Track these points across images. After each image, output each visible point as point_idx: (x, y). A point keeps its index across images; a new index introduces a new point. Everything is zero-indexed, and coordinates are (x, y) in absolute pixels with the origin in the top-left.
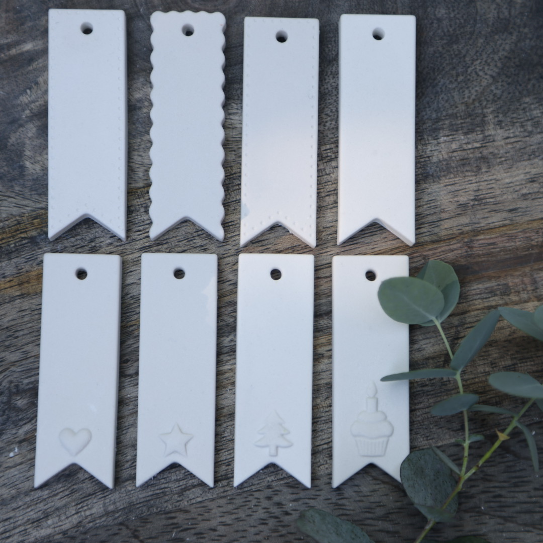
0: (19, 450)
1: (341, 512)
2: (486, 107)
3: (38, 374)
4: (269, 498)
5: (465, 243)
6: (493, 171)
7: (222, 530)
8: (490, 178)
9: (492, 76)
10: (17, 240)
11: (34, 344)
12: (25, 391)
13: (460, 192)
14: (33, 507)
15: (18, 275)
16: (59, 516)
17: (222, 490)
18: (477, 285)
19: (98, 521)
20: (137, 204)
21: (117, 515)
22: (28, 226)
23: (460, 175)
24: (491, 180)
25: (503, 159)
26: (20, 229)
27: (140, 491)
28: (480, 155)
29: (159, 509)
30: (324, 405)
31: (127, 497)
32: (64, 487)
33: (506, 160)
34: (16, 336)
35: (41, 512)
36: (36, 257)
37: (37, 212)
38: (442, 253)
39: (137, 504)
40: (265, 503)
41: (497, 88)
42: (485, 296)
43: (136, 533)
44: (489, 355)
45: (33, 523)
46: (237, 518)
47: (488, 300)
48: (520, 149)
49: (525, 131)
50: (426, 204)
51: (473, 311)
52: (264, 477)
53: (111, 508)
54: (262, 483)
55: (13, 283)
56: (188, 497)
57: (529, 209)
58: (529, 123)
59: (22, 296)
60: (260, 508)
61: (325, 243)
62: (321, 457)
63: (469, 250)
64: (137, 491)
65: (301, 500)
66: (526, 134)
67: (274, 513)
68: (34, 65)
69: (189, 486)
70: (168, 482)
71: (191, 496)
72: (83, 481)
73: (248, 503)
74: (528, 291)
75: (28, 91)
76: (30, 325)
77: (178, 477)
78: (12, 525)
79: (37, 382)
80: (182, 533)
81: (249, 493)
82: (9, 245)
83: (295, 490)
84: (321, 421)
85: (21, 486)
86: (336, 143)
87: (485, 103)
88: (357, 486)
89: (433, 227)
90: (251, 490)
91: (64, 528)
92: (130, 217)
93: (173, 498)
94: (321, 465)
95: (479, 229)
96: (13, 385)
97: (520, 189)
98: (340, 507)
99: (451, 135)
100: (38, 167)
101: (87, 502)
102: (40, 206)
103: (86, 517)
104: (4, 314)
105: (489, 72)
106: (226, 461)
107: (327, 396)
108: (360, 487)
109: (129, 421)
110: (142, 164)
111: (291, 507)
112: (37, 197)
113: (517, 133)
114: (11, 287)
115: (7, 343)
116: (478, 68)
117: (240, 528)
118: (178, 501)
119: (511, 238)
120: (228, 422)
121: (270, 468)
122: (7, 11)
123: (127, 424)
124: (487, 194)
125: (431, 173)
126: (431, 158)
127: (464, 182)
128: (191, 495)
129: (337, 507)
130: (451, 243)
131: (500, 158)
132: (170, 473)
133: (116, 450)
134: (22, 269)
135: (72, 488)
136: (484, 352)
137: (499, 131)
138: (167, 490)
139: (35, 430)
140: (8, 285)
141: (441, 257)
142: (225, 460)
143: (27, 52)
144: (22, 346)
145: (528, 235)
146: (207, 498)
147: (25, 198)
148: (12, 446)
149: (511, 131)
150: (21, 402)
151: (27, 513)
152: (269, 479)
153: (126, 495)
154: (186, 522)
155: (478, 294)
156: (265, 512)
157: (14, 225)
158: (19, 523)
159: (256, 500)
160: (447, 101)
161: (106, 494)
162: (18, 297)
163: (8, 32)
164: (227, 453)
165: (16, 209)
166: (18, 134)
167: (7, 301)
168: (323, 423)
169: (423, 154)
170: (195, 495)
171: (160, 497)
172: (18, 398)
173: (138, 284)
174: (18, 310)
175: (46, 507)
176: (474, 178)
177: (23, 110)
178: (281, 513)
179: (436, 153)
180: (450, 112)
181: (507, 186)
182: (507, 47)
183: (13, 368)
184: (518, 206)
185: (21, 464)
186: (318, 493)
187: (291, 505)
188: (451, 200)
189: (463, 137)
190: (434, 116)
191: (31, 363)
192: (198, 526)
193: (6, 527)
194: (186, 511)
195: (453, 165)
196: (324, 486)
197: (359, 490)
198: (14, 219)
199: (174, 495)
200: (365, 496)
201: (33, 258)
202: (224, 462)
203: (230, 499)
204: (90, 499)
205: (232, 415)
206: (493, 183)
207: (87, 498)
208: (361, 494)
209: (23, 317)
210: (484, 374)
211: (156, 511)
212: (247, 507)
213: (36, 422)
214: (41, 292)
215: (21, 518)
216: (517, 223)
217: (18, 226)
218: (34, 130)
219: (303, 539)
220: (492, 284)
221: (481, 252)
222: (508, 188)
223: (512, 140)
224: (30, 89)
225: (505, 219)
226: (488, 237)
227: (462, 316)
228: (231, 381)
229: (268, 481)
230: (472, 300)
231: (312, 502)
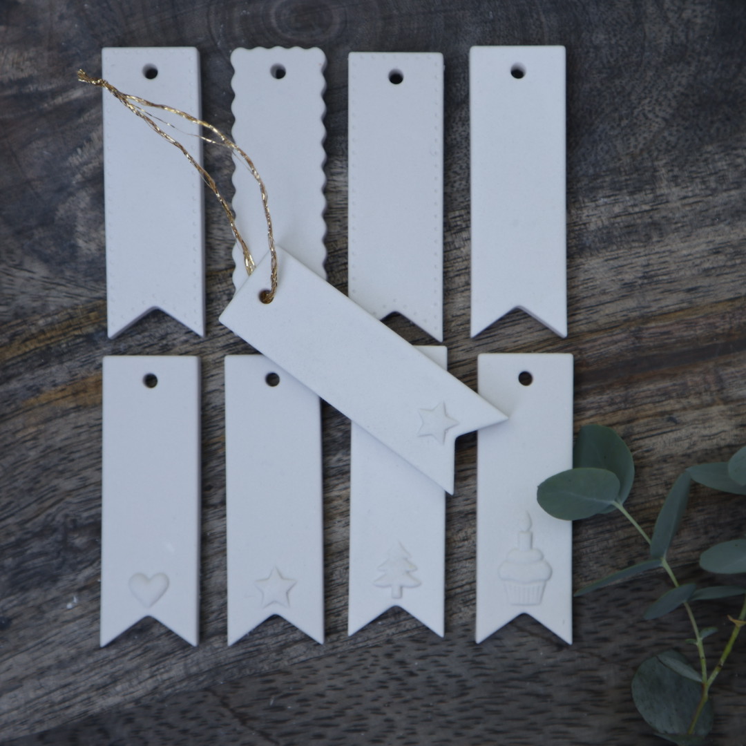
0: (79, 599)
1: (479, 671)
2: (657, 159)
3: (100, 505)
4: (389, 655)
5: (631, 332)
6: (667, 241)
7: (331, 695)
8: (663, 249)
9: (664, 119)
10: (70, 339)
11: (94, 468)
12: (84, 527)
13: (625, 268)
14: (97, 671)
15: (72, 382)
16: (130, 681)
17: (330, 646)
18: (647, 385)
19: (178, 687)
20: (218, 290)
21: (201, 679)
22: (83, 320)
23: (625, 246)
24: (664, 252)
25: (679, 225)
26: (72, 324)
28: (650, 220)
29: (253, 671)
30: (456, 539)
31: (213, 657)
32: (135, 645)
33: (683, 226)
34: (71, 458)
35: (107, 676)
36: (93, 360)
37: (94, 303)
38: (602, 346)
39: (226, 665)
40: (384, 662)
41: (671, 135)
42: (657, 399)
43: (225, 701)
44: (663, 474)
45: (98, 689)
46: (350, 681)
47: (661, 404)
48: (701, 212)
49: (707, 188)
50: (582, 284)
51: (643, 418)
52: (382, 629)
53: (194, 670)
54: (381, 637)
55: (66, 393)
56: (289, 656)
57: (712, 288)
58: (713, 178)
59: (77, 409)
60: (378, 668)
61: (455, 336)
62: (454, 603)
63: (636, 341)
65: (429, 658)
66: (709, 192)
67: (395, 674)
68: (86, 117)
69: (290, 642)
70: (264, 637)
71: (293, 654)
72: (158, 638)
73: (363, 662)
74: (712, 393)
75: (79, 150)
76: (88, 445)
77: (276, 631)
78: (72, 693)
79: (100, 515)
80: (282, 700)
81: (364, 650)
82: (60, 346)
83: (421, 645)
84: (453, 559)
85: (83, 643)
86: (467, 208)
87: (655, 154)
88: (501, 639)
89: (592, 313)
90: (367, 645)
91: (137, 694)
92: (210, 308)
93: (270, 657)
94: (453, 614)
95: (650, 314)
96: (69, 519)
97: (701, 263)
98: (477, 666)
99: (613, 195)
100: (93, 247)
101: (163, 663)
102: (97, 295)
103: (164, 681)
104: (56, 432)
105: (661, 114)
107: (460, 528)
108: (503, 641)
109: (215, 561)
110: (224, 240)
111: (417, 666)
112: (93, 284)
113: (697, 192)
114: (63, 397)
115: (60, 468)
116: (647, 108)
117: (354, 693)
118: (277, 661)
119: (691, 325)
120: (337, 561)
121: (390, 619)
122: (50, 49)
123: (211, 566)
124: (659, 270)
125: (588, 245)
126: (587, 225)
127: (631, 255)
128: (291, 653)
129: (473, 666)
130: (615, 333)
131: (676, 223)
132: (265, 626)
133: (200, 597)
134: (76, 374)
135: (144, 646)
136: (657, 470)
137: (674, 189)
138: (262, 647)
139: (99, 575)
140: (60, 395)
141: (602, 351)
142: (334, 609)
143: (77, 100)
144: (80, 470)
145: (711, 321)
146: (312, 657)
147: (78, 286)
148: (70, 595)
149: (690, 189)
150: (79, 541)
151: (90, 677)
152: (389, 632)
153: (212, 655)
154: (287, 686)
155: (647, 397)
156: (384, 673)
157: (66, 320)
158: (81, 689)
159: (373, 658)
160: (607, 152)
161: (186, 653)
162: (72, 411)
163: (52, 76)
164: (336, 600)
165: (67, 299)
166: (68, 204)
167: (59, 415)
168: (456, 562)
169: (578, 220)
170: (298, 651)
171: (253, 657)
172: (76, 535)
173: (221, 391)
174: (73, 426)
175: (113, 670)
176: (642, 249)
177: (74, 175)
178: (404, 673)
179: (594, 219)
180: (612, 165)
181: (685, 259)
182: (684, 81)
183: (69, 499)
184: (699, 284)
185: (82, 616)
186: (450, 648)
187: (416, 664)
188: (614, 278)
189: (628, 198)
190: (591, 171)
191: (91, 492)
192: (302, 691)
193: (66, 695)
194: (287, 673)
195: (616, 233)
196: (458, 640)
197: (502, 645)
198: (65, 312)
199: (271, 653)
200: (509, 652)
201: (90, 361)
202: (333, 611)
203: (341, 658)
204: (168, 659)
205: (344, 552)
206: (666, 256)
207: (164, 659)
208: (503, 649)
209: (79, 434)
210: (657, 497)
211: (249, 674)
212: (362, 667)
213: (100, 563)
214: (101, 403)
215: (83, 684)
216: (697, 306)
217: (71, 321)
218: (88, 199)
219: (432, 706)
220: (666, 384)
221: (651, 344)
222: (685, 261)
223: (691, 200)
224: (81, 147)
225: (683, 301)
226: (661, 324)
227: (629, 425)
228: (340, 511)
229: (388, 635)
230: (641, 405)
231: (443, 660)
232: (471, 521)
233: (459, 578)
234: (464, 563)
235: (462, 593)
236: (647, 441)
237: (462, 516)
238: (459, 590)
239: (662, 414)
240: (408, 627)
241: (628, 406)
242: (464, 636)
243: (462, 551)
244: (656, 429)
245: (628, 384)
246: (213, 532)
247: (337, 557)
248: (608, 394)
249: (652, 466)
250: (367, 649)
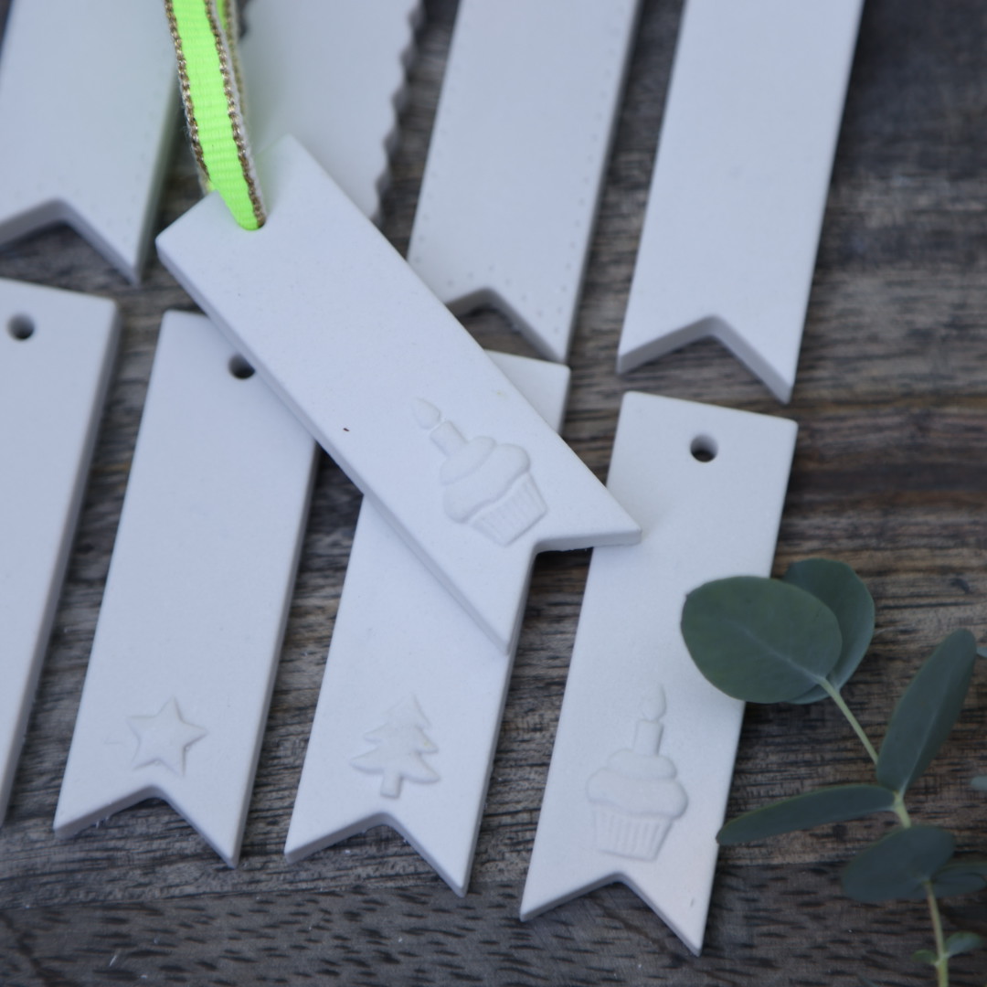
1: (516, 977)
4: (352, 916)
5: (913, 416)
7: (228, 969)
13: (921, 303)
17: (246, 877)
18: (925, 514)
23: (928, 266)
27: (55, 846)
28: (980, 230)
29: (91, 896)
30: (520, 725)
31: (22, 855)
38: (853, 432)
39: (44, 874)
40: (341, 926)
42: (939, 542)
43: (27, 942)
46: (269, 949)
47: (945, 552)
50: (838, 317)
51: (907, 570)
52: (350, 864)
54: (345, 878)
56: (165, 880)
60: (326, 934)
62: (493, 842)
63: (919, 434)
64: (50, 844)
65: (427, 934)
67: (358, 952)
69: (173, 855)
70: (125, 838)
71: (173, 879)
73: (301, 918)
77: (151, 831)
80: (134, 960)
81: (308, 896)
83: (417, 909)
84: (508, 760)
86: (652, 151)
88: (565, 923)
89: (845, 371)
90: (315, 888)
93: (128, 877)
94: (488, 861)
95: (951, 392)
98: (514, 966)
99: (920, 175)
106: (269, 814)
107: (531, 707)
108: (570, 928)
111: (401, 945)
117: (273, 974)
118: (140, 885)
120: (292, 724)
121: (368, 848)
123: (57, 689)
125: (860, 251)
126: (866, 219)
127: (934, 283)
128: (171, 877)
129: (507, 964)
130: (882, 412)
132: (133, 816)
133: (24, 740)
138: (119, 854)
141: (853, 439)
142: (268, 810)
146: (208, 890)
152: (362, 871)
153: (22, 851)
154: (148, 935)
155: (921, 536)
156: (337, 947)
159: (321, 915)
160: (924, 102)
164: (274, 795)
168: (511, 766)
169: (850, 206)
170: (185, 876)
171: (100, 869)
173: (144, 383)
176: (958, 277)
178: (374, 954)
179: (878, 210)
180: (927, 125)
186: (469, 924)
187: (400, 940)
188: (898, 318)
189: (946, 185)
190: (889, 128)
192: (175, 950)
194: (154, 911)
195: (915, 241)
196: (488, 911)
197: (567, 935)
199: (132, 869)
200: (579, 951)
202: (264, 814)
203: (261, 902)
205: (306, 711)
208: (569, 944)
211: (84, 900)
212: (297, 927)
220: (961, 518)
221: (946, 444)
226: (967, 411)
227: (878, 580)
228: (317, 635)
229: (359, 877)
230: (907, 548)
231: (451, 943)
232: (554, 698)
233: (511, 796)
234: (526, 772)
235: (512, 825)
236: (907, 614)
237: (541, 685)
238: (507, 820)
239: (944, 570)
240: (398, 869)
241: (882, 545)
242: (500, 906)
243: (526, 750)
244: (926, 595)
245: (890, 505)
246: (75, 628)
247: (294, 716)
248: (849, 518)
249: (908, 660)
250: (313, 896)
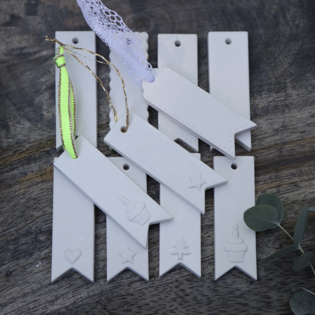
0: (42, 263)
1: (216, 294)
2: (286, 79)
3: (52, 223)
4: (177, 287)
5: (278, 149)
6: (291, 112)
7: (152, 304)
8: (290, 115)
9: (289, 63)
10: (40, 153)
11: (49, 207)
12: (44, 232)
13: (275, 123)
14: (49, 294)
15: (40, 171)
16: (64, 299)
17: (151, 283)
18: (285, 171)
19: (84, 301)
20: (103, 132)
21: (95, 297)
22: (45, 145)
23: (274, 114)
24: (291, 116)
25: (297, 106)
26: (41, 146)
27: (107, 284)
28: (284, 104)
29: (118, 294)
30: (205, 237)
31: (100, 288)
32: (66, 283)
33: (298, 106)
34: (39, 203)
35: (54, 296)
36: (49, 161)
37: (50, 138)
38: (266, 155)
39: (106, 291)
40: (175, 290)
41: (292, 69)
42: (290, 177)
43: (105, 307)
44: (293, 208)
45: (49, 302)
46: (160, 298)
47: (291, 179)
48: (306, 100)
49: (308, 91)
50: (257, 130)
51: (284, 185)
52: (174, 276)
53: (92, 294)
54: (173, 279)
55: (37, 175)
56: (133, 287)
57: (312, 131)
58: (310, 87)
59: (42, 182)
60: (172, 292)
61: (203, 151)
62: (205, 264)
63: (280, 153)
64: (106, 284)
65: (195, 288)
66: (308, 92)
67: (180, 295)
68: (48, 62)
69: (134, 281)
70: (122, 279)
71: (135, 287)
72: (76, 280)
73: (166, 290)
74: (313, 174)
75: (45, 76)
76: (47, 197)
77: (128, 277)
78: (38, 304)
79: (52, 227)
80: (130, 307)
81: (166, 285)
82: (35, 155)
83: (191, 283)
84: (204, 245)
85: (43, 282)
87: (286, 77)
88: (225, 279)
89: (261, 142)
90: (167, 282)
91: (66, 305)
92: (99, 140)
93: (125, 288)
94: (205, 269)
95: (286, 142)
96: (38, 229)
97: (306, 121)
98: (215, 291)
99: (269, 94)
100: (50, 115)
101: (78, 291)
102: (51, 134)
103: (78, 299)
104: (33, 192)
105: (288, 61)
106: (153, 268)
107: (207, 232)
108: (226, 280)
109: (101, 246)
110: (105, 112)
111: (189, 291)
112: (49, 130)
113: (304, 92)
114: (36, 177)
115: (34, 207)
116: (282, 59)
117: (162, 304)
118: (128, 289)
119: (303, 146)
120: (154, 246)
121: (177, 271)
122: (33, 35)
123: (99, 249)
124: (289, 124)
125: (258, 114)
126: (258, 106)
127: (277, 118)
129: (214, 291)
130: (271, 150)
131: (295, 105)
132: (123, 274)
133: (95, 262)
134: (42, 167)
135: (70, 283)
136: (291, 207)
137: (294, 91)
138: (122, 283)
139: (51, 252)
140: (35, 176)
141: (266, 157)
143: (44, 56)
144: (43, 208)
145: (311, 145)
146: (143, 288)
147: (43, 131)
148: (38, 261)
149: (301, 91)
150: (42, 238)
151: (46, 297)
152: (177, 277)
153: (100, 287)
154: (132, 300)
155: (286, 176)
156: (175, 295)
157: (38, 145)
158: (42, 302)
159: (170, 288)
160: (266, 76)
161: (88, 286)
162: (40, 183)
163: (34, 46)
164: (153, 263)
165: (38, 136)
166: (39, 98)
167: (34, 184)
168: (205, 246)
169: (254, 103)
170: (138, 285)
171: (118, 288)
172: (41, 236)
174: (40, 189)
175: (56, 294)
176: (282, 115)
177: (42, 85)
178: (184, 295)
179: (261, 103)
180: (268, 82)
181: (300, 119)
182: (297, 48)
183: (38, 220)
184: (306, 130)
185: (43, 271)
186: (203, 284)
187: (189, 290)
188: (270, 127)
189: (275, 95)
190: (259, 84)
191: (47, 217)
192: (139, 302)
193: (35, 305)
194: (132, 295)
195: (270, 109)
196: (207, 280)
197: (226, 282)
198: (38, 142)
199: (125, 286)
200: (229, 285)
201: (48, 162)
202: (152, 268)
203: (156, 288)
204: (80, 289)
205: (157, 242)
206: (292, 118)
207: (79, 289)
208: (227, 284)
209: (43, 193)
210: (291, 218)
211: (116, 295)
212: (165, 292)
213: (51, 247)
214: (53, 179)
215: (43, 300)
216: (306, 138)
217: (40, 145)
218: (48, 95)
219: (196, 309)
220: (293, 171)
221: (287, 154)
222: (300, 120)
223: (301, 96)
224: (46, 74)
225: (299, 137)
226: (290, 146)
227: (278, 188)
229: (176, 278)
230: (283, 180)
231: (200, 289)
232: (211, 229)
233: (207, 253)
234: (209, 247)
235: (208, 260)
236: (286, 195)
237: (208, 226)
238: (207, 259)
239: (292, 183)
240: (185, 274)
241: (277, 180)
242: (209, 278)
243: (209, 241)
244: (290, 190)
245: (277, 171)
246: (100, 234)
247: (154, 244)
248: (269, 175)
249: (288, 205)
250: (167, 284)
